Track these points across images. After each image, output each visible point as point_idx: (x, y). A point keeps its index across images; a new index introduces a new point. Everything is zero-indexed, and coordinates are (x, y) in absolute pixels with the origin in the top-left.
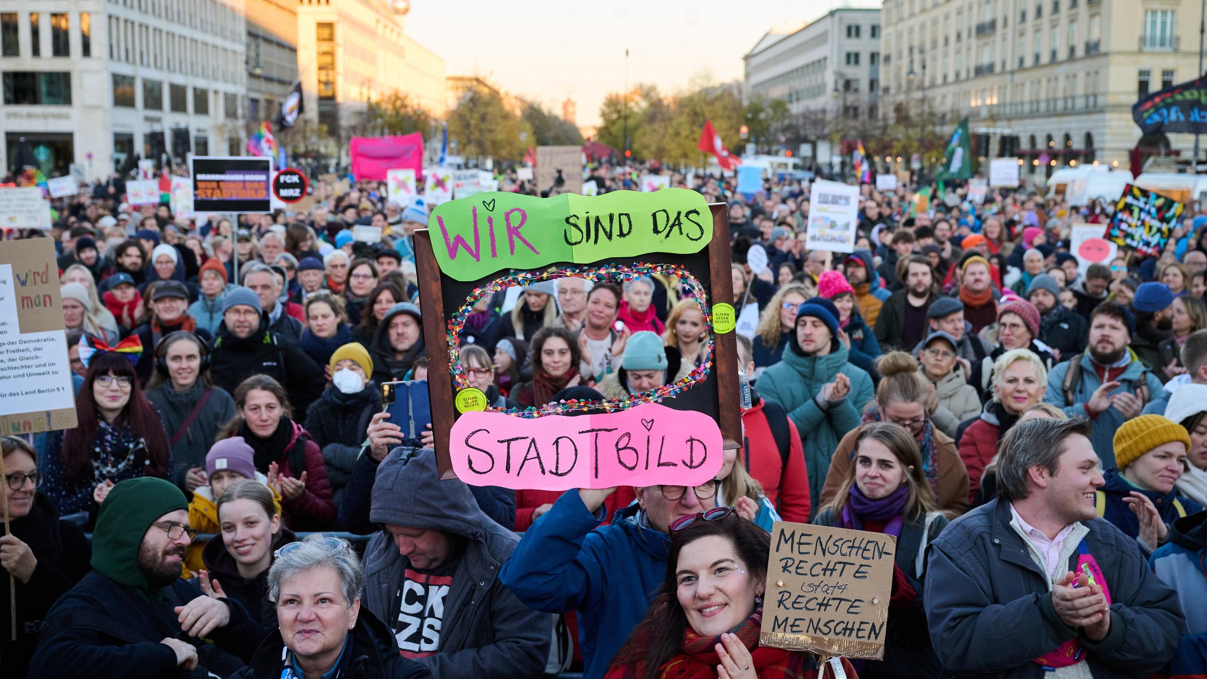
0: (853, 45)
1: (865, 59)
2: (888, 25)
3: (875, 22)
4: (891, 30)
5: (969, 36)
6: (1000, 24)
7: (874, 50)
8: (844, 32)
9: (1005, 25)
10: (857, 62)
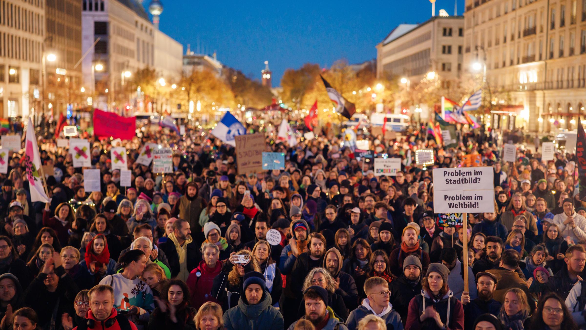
0: (447, 41)
1: (455, 50)
2: (469, 28)
3: (461, 26)
4: (470, 31)
5: (519, 37)
6: (538, 30)
7: (460, 44)
8: (441, 32)
9: (542, 31)
10: (450, 52)
